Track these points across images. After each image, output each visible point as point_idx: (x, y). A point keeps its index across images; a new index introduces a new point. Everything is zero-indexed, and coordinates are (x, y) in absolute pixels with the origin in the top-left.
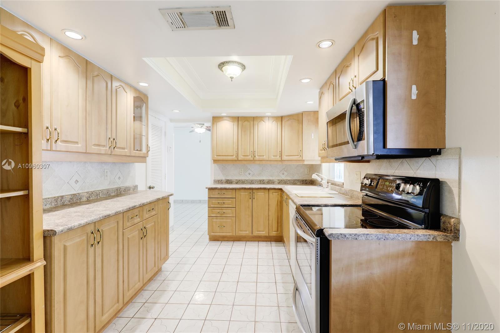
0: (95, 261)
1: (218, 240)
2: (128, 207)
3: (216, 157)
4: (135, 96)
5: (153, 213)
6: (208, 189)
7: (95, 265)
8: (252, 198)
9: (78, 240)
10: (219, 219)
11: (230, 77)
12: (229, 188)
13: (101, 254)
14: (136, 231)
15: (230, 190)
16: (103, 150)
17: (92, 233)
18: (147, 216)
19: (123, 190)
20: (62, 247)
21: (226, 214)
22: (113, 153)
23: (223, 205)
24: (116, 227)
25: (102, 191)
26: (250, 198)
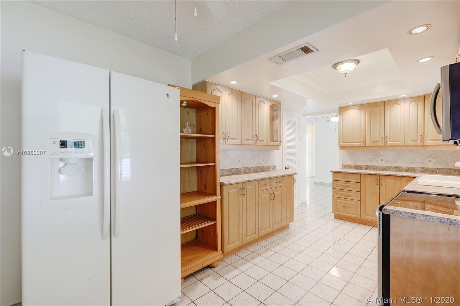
0: (242, 204)
1: (343, 220)
2: (261, 178)
3: (342, 144)
4: (270, 104)
5: (280, 185)
6: (333, 172)
7: (242, 207)
8: (380, 185)
9: (234, 190)
10: (344, 200)
11: (344, 74)
12: (353, 172)
13: (246, 202)
14: (268, 194)
15: (354, 175)
16: (250, 142)
17: (241, 188)
18: (275, 186)
19: (266, 168)
20: (228, 192)
21: (350, 197)
22: (256, 144)
23: (347, 188)
24: (254, 188)
25: (252, 167)
26: (377, 184)
